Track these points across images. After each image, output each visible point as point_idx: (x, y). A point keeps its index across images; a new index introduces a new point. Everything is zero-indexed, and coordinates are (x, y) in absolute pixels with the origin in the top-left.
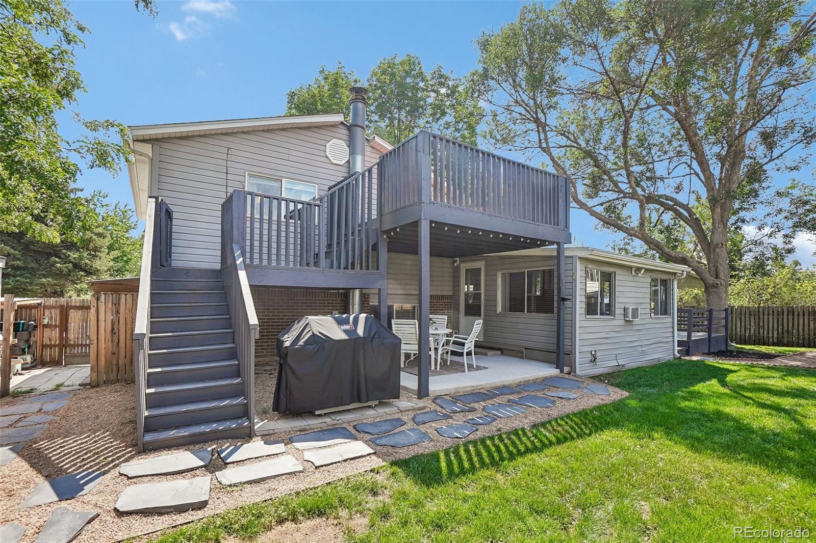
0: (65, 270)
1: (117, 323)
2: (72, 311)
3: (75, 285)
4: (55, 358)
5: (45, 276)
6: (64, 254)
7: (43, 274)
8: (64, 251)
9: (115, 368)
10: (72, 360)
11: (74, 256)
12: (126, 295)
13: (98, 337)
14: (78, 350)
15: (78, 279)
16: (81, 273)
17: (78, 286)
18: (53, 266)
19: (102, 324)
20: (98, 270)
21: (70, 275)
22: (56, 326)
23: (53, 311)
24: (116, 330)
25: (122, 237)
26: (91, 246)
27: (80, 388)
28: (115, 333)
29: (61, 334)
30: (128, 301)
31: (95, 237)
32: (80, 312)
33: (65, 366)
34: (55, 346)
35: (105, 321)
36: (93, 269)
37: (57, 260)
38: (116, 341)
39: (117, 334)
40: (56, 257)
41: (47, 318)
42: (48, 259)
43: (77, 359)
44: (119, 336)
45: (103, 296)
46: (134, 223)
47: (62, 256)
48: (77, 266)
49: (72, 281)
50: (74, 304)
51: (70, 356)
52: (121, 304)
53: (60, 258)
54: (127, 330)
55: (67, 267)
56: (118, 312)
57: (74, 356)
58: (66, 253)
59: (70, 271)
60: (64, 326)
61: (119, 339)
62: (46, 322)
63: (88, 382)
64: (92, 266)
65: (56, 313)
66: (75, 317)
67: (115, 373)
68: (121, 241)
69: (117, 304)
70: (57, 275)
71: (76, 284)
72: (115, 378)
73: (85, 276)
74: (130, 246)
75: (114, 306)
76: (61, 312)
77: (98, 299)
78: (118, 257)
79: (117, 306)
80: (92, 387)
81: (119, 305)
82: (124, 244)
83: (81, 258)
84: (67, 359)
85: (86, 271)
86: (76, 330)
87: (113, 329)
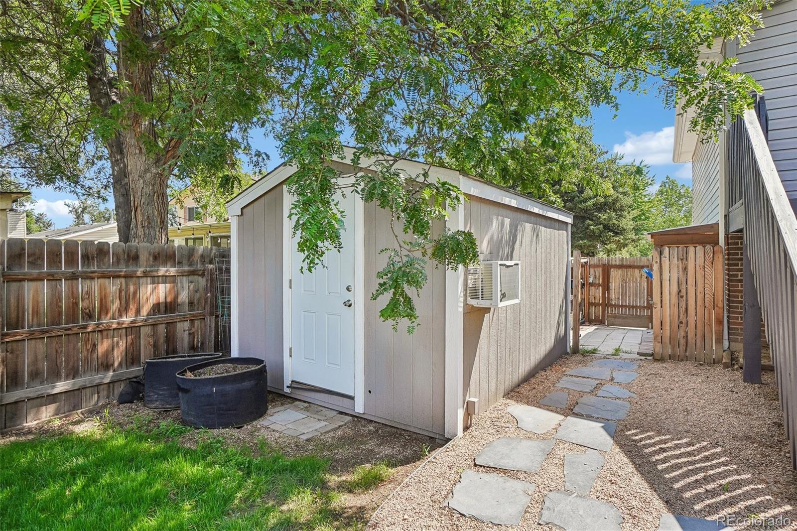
0: (597, 231)
1: (684, 283)
2: (612, 270)
3: (606, 246)
4: (599, 318)
5: (582, 239)
6: (596, 216)
7: (580, 237)
8: (596, 213)
9: (682, 342)
10: (612, 320)
11: (604, 217)
12: (695, 247)
13: (661, 301)
14: (619, 311)
15: (608, 240)
16: (610, 233)
17: (608, 247)
18: (587, 228)
19: (666, 284)
20: (625, 230)
21: (601, 236)
22: (599, 285)
23: (596, 269)
24: (683, 293)
25: (640, 196)
26: (618, 205)
27: (638, 357)
28: (682, 297)
29: (604, 294)
30: (698, 256)
31: (621, 196)
32: (620, 271)
33: (608, 325)
34: (599, 304)
35: (670, 280)
36: (620, 228)
37: (590, 222)
38: (684, 307)
39: (685, 298)
40: (590, 219)
41: (592, 277)
42: (584, 222)
43: (618, 321)
44: (687, 300)
45: (667, 249)
46: (651, 179)
47: (594, 219)
48: (607, 227)
49: (602, 242)
50: (614, 263)
51: (611, 317)
52: (689, 259)
53: (592, 220)
54: (698, 294)
55: (598, 229)
56: (685, 269)
57: (615, 317)
58: (597, 215)
59: (601, 233)
60: (606, 287)
61: (687, 305)
62: (591, 280)
63: (651, 352)
64: (619, 226)
65: (599, 272)
66: (616, 276)
67: (682, 348)
68: (639, 200)
69: (684, 259)
70: (591, 236)
71: (606, 244)
72: (682, 354)
73: (613, 236)
74: (648, 204)
75: (680, 261)
76: (604, 271)
77: (661, 253)
78: (637, 217)
79: (684, 261)
80: (656, 360)
81: (687, 260)
82: (642, 203)
83: (610, 219)
84: (609, 319)
85: (614, 232)
86: (617, 291)
87: (680, 291)
